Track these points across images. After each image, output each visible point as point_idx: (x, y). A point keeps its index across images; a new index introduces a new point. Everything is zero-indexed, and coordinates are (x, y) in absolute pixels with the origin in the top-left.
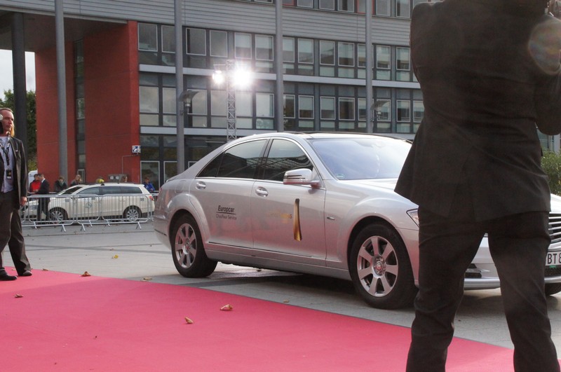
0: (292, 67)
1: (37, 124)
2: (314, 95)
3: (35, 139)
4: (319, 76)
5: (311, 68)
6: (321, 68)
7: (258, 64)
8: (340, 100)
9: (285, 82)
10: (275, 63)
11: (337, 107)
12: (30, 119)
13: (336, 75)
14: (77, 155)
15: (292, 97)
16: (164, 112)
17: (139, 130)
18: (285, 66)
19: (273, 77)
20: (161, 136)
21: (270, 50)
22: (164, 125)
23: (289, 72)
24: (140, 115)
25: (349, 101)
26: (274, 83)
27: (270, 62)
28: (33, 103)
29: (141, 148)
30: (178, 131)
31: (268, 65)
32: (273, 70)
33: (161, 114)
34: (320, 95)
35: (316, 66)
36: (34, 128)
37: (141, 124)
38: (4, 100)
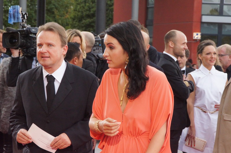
1: (115, 7)
12: (109, 3)
16: (225, 3)
17: (201, 19)
20: (220, 25)
22: (224, 14)
24: (203, 5)
29: (202, 35)
33: (222, 4)
36: (112, 11)
37: (203, 13)
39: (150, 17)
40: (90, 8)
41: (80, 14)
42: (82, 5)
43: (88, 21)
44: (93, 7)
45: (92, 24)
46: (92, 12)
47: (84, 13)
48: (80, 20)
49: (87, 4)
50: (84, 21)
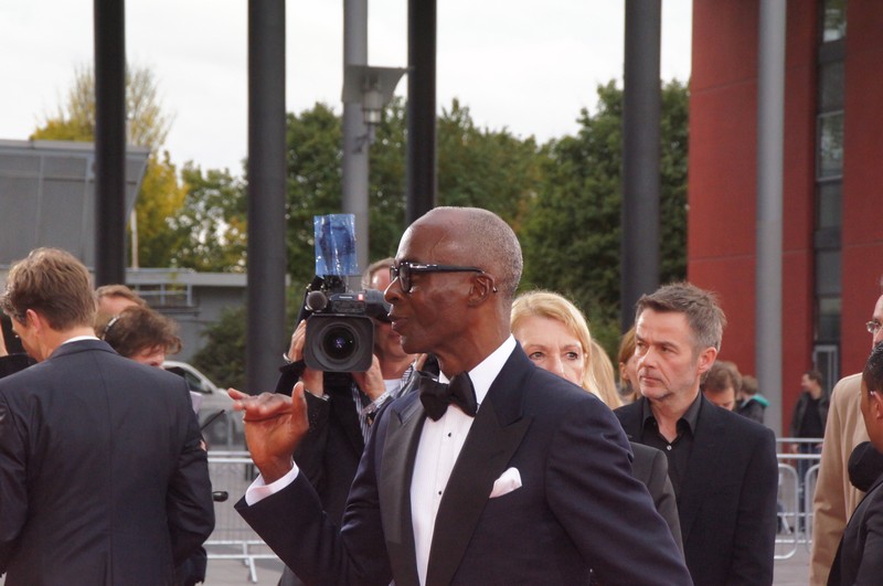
3: (682, 232)
12: (670, 171)
14: (814, 298)
28: (680, 119)
36: (682, 200)
38: (593, 112)
39: (827, 219)
40: (600, 196)
41: (563, 217)
42: (569, 185)
43: (594, 241)
44: (610, 192)
45: (611, 253)
46: (607, 209)
47: (580, 215)
48: (564, 241)
49: (590, 181)
50: (577, 244)
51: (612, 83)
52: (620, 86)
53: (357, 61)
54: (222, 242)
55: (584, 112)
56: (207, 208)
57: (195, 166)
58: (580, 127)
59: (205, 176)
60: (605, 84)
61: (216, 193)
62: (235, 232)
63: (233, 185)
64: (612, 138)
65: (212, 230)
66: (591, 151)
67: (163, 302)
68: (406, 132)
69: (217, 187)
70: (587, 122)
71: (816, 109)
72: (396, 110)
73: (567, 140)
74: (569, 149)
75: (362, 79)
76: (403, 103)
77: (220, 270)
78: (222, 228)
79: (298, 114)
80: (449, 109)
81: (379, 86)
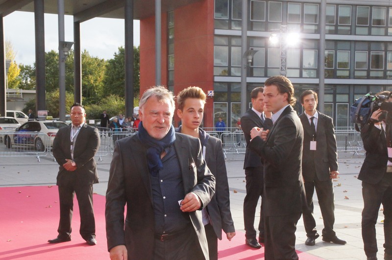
0: (333, 28)
1: (140, 70)
2: (350, 50)
3: (138, 81)
4: (355, 34)
5: (349, 28)
6: (357, 28)
7: (305, 27)
8: (372, 53)
9: (327, 40)
10: (319, 26)
11: (369, 59)
12: (135, 67)
13: (370, 34)
15: (333, 52)
16: (232, 65)
17: (213, 79)
18: (328, 28)
19: (317, 36)
20: (229, 83)
21: (316, 16)
22: (232, 75)
23: (331, 32)
24: (214, 68)
25: (380, 54)
26: (318, 41)
27: (315, 25)
28: (138, 55)
29: (214, 92)
30: (242, 80)
31: (313, 28)
32: (317, 31)
33: (230, 67)
34: (355, 50)
35: (353, 27)
36: (138, 74)
37: (214, 74)
38: (117, 53)
39: (171, 78)
40: (119, 73)
41: (111, 78)
42: (112, 70)
43: (118, 83)
44: (121, 72)
45: (122, 86)
46: (121, 76)
47: (114, 77)
48: (111, 83)
49: (117, 69)
50: (114, 84)
51: (121, 47)
52: (124, 47)
53: (62, 40)
54: (29, 83)
55: (115, 53)
56: (25, 74)
57: (22, 65)
58: (114, 57)
59: (24, 67)
60: (120, 47)
61: (27, 71)
62: (32, 80)
63: (32, 69)
64: (122, 60)
65: (27, 80)
66: (117, 62)
67: (15, 97)
68: (73, 57)
69: (28, 69)
70: (116, 56)
71: (168, 53)
72: (71, 52)
73: (112, 59)
74: (111, 62)
75: (63, 45)
76: (73, 51)
77: (29, 89)
78: (29, 79)
79: (47, 53)
80: (84, 52)
81: (67, 46)
